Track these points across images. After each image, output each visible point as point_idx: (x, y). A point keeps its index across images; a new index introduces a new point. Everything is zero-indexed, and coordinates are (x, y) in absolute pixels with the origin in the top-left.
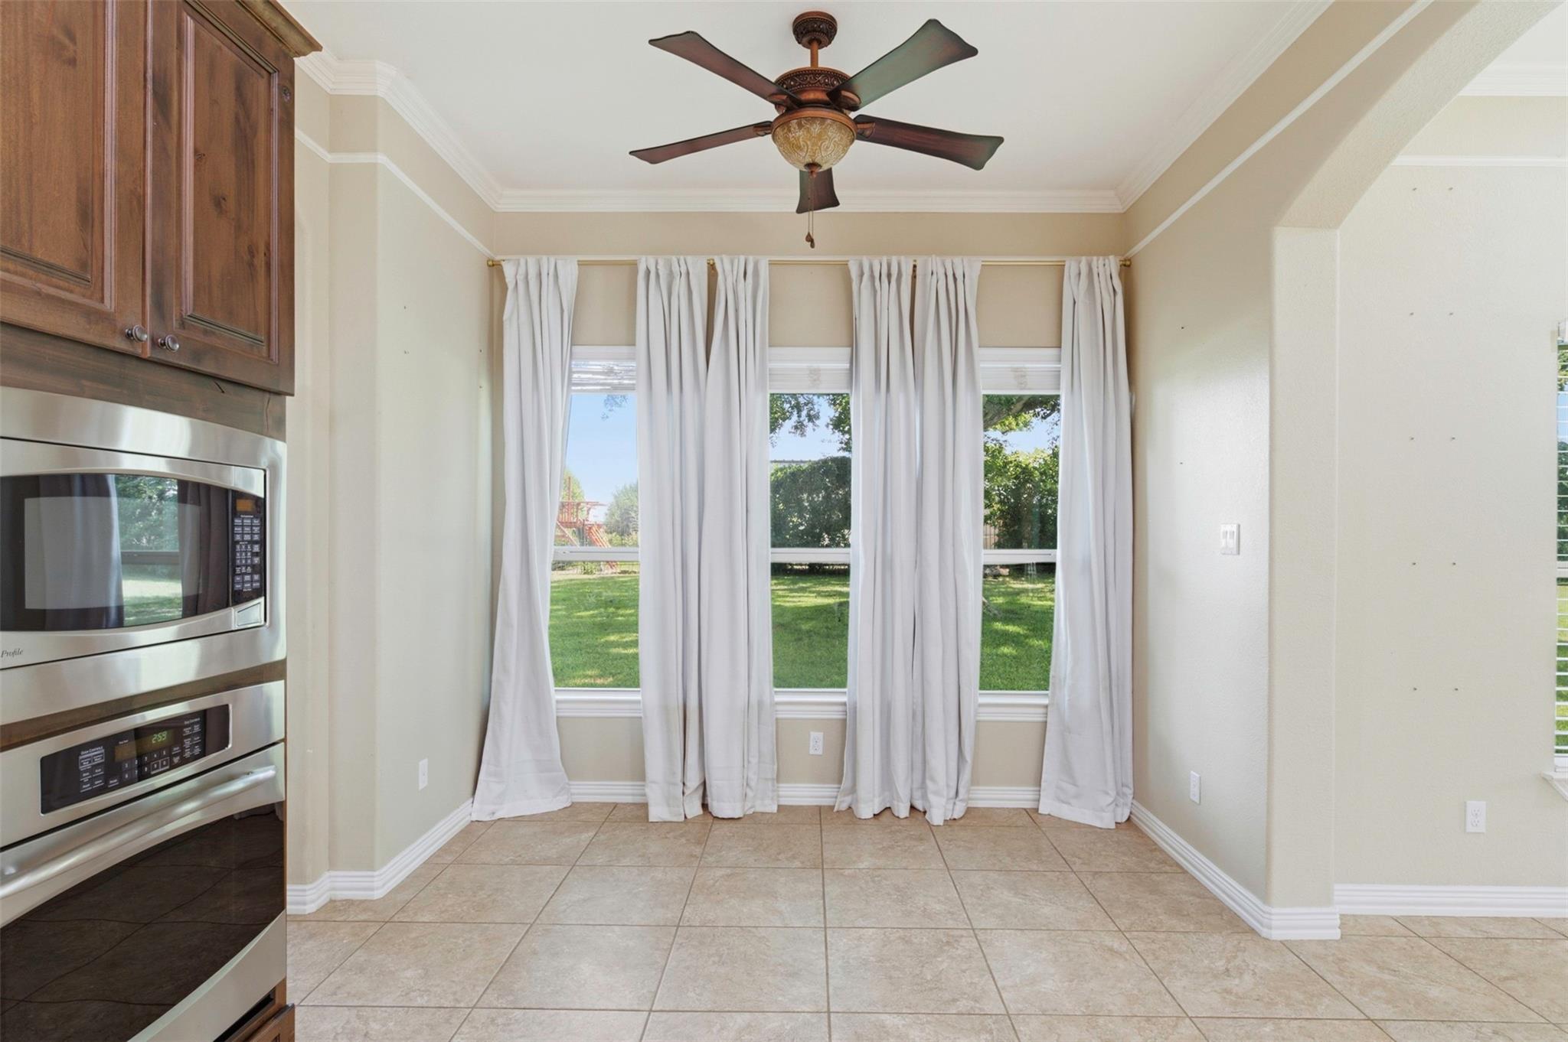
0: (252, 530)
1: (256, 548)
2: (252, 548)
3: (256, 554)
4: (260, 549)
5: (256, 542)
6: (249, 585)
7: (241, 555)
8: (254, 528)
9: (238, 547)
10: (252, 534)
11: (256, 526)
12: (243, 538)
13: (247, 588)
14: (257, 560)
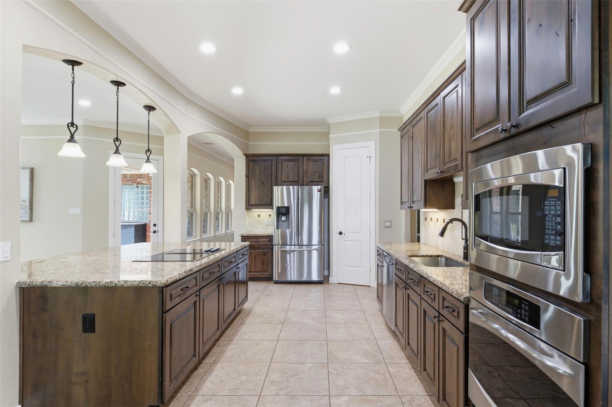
0: (555, 208)
1: (559, 220)
2: (556, 219)
3: (559, 223)
4: (561, 220)
5: (559, 216)
6: (553, 242)
7: (549, 223)
8: (557, 207)
9: (547, 218)
10: (556, 211)
11: (559, 205)
12: (550, 212)
13: (552, 243)
14: (559, 227)
